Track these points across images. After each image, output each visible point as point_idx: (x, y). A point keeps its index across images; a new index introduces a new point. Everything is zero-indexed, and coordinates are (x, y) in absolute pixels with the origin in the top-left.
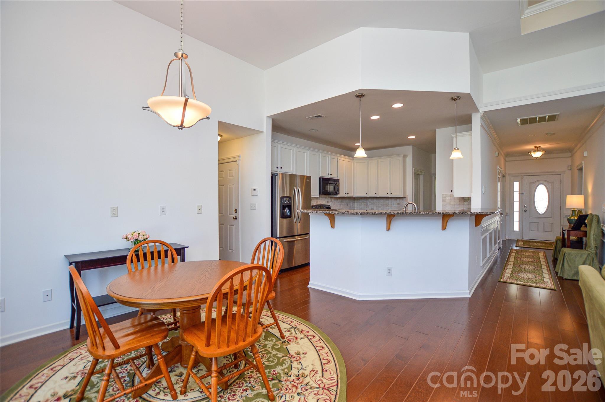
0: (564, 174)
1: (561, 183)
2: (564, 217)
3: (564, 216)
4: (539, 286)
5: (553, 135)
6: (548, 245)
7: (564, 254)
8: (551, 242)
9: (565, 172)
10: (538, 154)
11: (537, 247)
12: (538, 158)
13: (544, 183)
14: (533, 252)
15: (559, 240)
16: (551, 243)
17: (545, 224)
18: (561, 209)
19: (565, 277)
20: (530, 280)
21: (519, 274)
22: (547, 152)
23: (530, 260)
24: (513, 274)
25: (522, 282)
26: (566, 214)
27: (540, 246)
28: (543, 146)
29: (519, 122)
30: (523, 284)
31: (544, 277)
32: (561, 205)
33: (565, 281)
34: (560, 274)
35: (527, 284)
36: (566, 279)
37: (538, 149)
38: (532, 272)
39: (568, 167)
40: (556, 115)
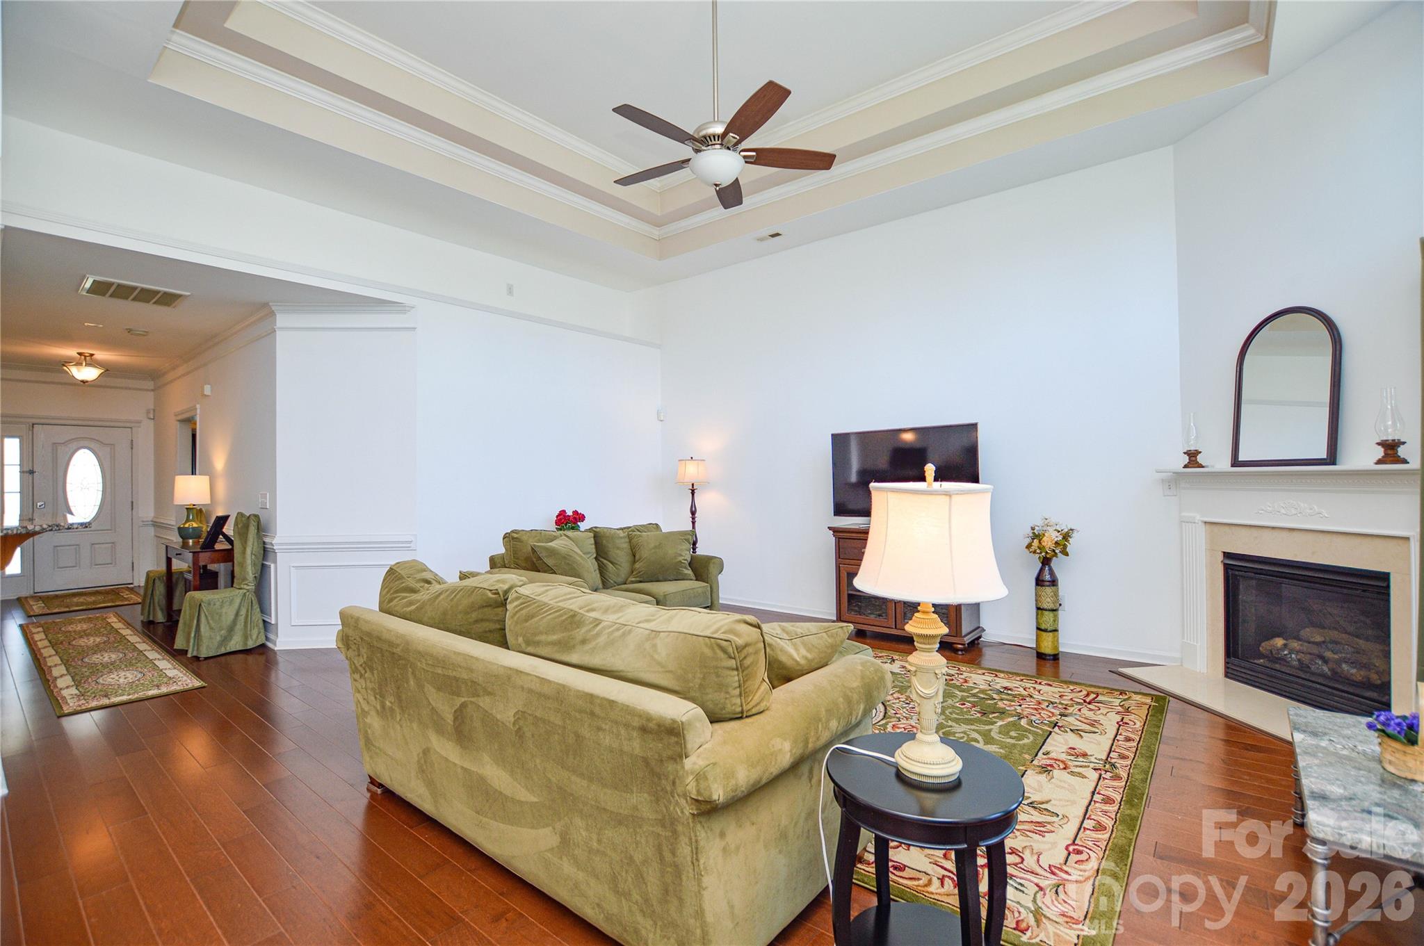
0: (139, 427)
1: (132, 448)
2: (139, 527)
3: (141, 524)
4: (168, 690)
5: (144, 335)
6: (110, 597)
7: (200, 605)
8: (112, 587)
9: (140, 423)
10: (88, 374)
11: (90, 607)
12: (87, 382)
13: (92, 445)
14: (90, 620)
15: (159, 578)
16: (112, 590)
17: (97, 546)
18: (132, 509)
19: (204, 653)
20: (137, 686)
21: (101, 681)
22: (109, 370)
23: (98, 640)
24: (86, 686)
25: (123, 695)
26: (144, 520)
27: (94, 603)
28: (100, 355)
29: (88, 285)
30: (130, 699)
31: (161, 668)
32: (132, 498)
33: (205, 662)
34: (193, 650)
35: (136, 696)
36: (206, 659)
37: (90, 361)
38: (126, 665)
39: (148, 412)
40: (180, 296)
